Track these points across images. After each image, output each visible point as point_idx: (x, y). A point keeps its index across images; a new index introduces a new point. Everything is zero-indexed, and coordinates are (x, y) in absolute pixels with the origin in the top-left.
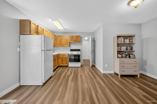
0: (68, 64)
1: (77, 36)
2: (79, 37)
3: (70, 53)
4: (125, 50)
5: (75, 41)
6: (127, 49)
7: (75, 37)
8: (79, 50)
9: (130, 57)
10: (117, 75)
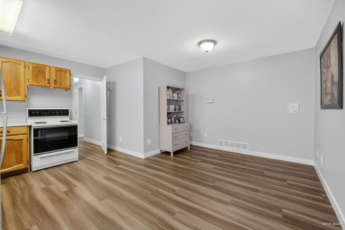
0: (29, 162)
1: (59, 70)
2: (68, 74)
3: (35, 122)
4: (173, 111)
5: (52, 82)
6: (175, 109)
7: (53, 70)
8: (65, 113)
9: (180, 122)
10: (167, 153)
